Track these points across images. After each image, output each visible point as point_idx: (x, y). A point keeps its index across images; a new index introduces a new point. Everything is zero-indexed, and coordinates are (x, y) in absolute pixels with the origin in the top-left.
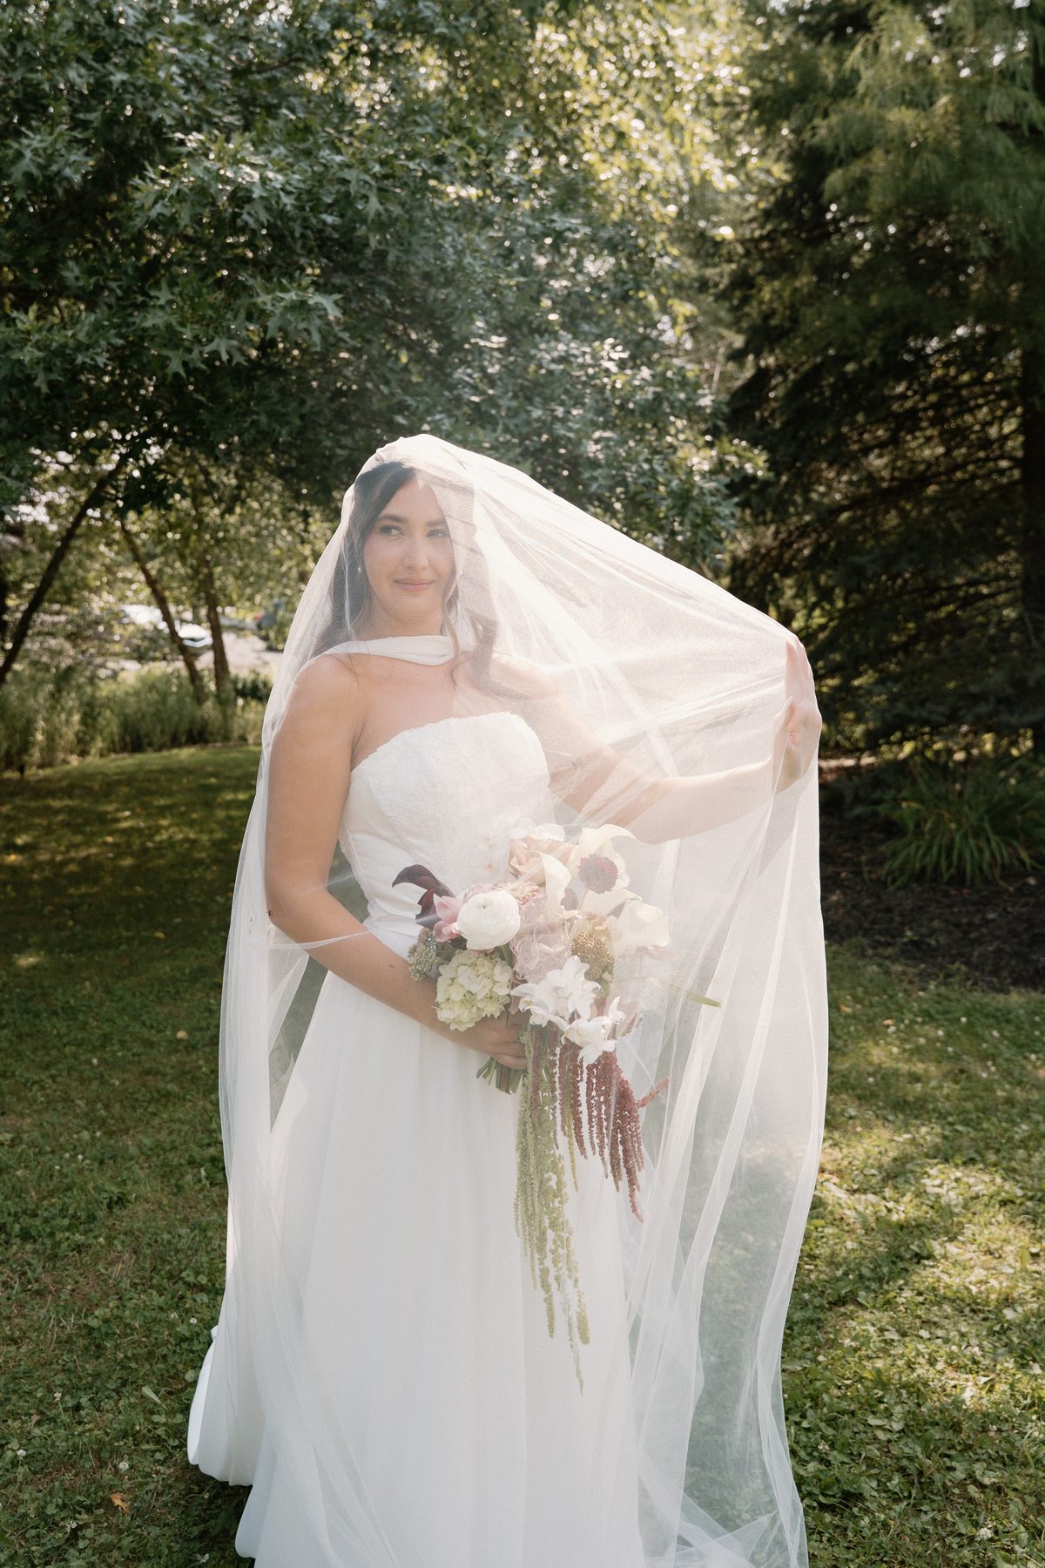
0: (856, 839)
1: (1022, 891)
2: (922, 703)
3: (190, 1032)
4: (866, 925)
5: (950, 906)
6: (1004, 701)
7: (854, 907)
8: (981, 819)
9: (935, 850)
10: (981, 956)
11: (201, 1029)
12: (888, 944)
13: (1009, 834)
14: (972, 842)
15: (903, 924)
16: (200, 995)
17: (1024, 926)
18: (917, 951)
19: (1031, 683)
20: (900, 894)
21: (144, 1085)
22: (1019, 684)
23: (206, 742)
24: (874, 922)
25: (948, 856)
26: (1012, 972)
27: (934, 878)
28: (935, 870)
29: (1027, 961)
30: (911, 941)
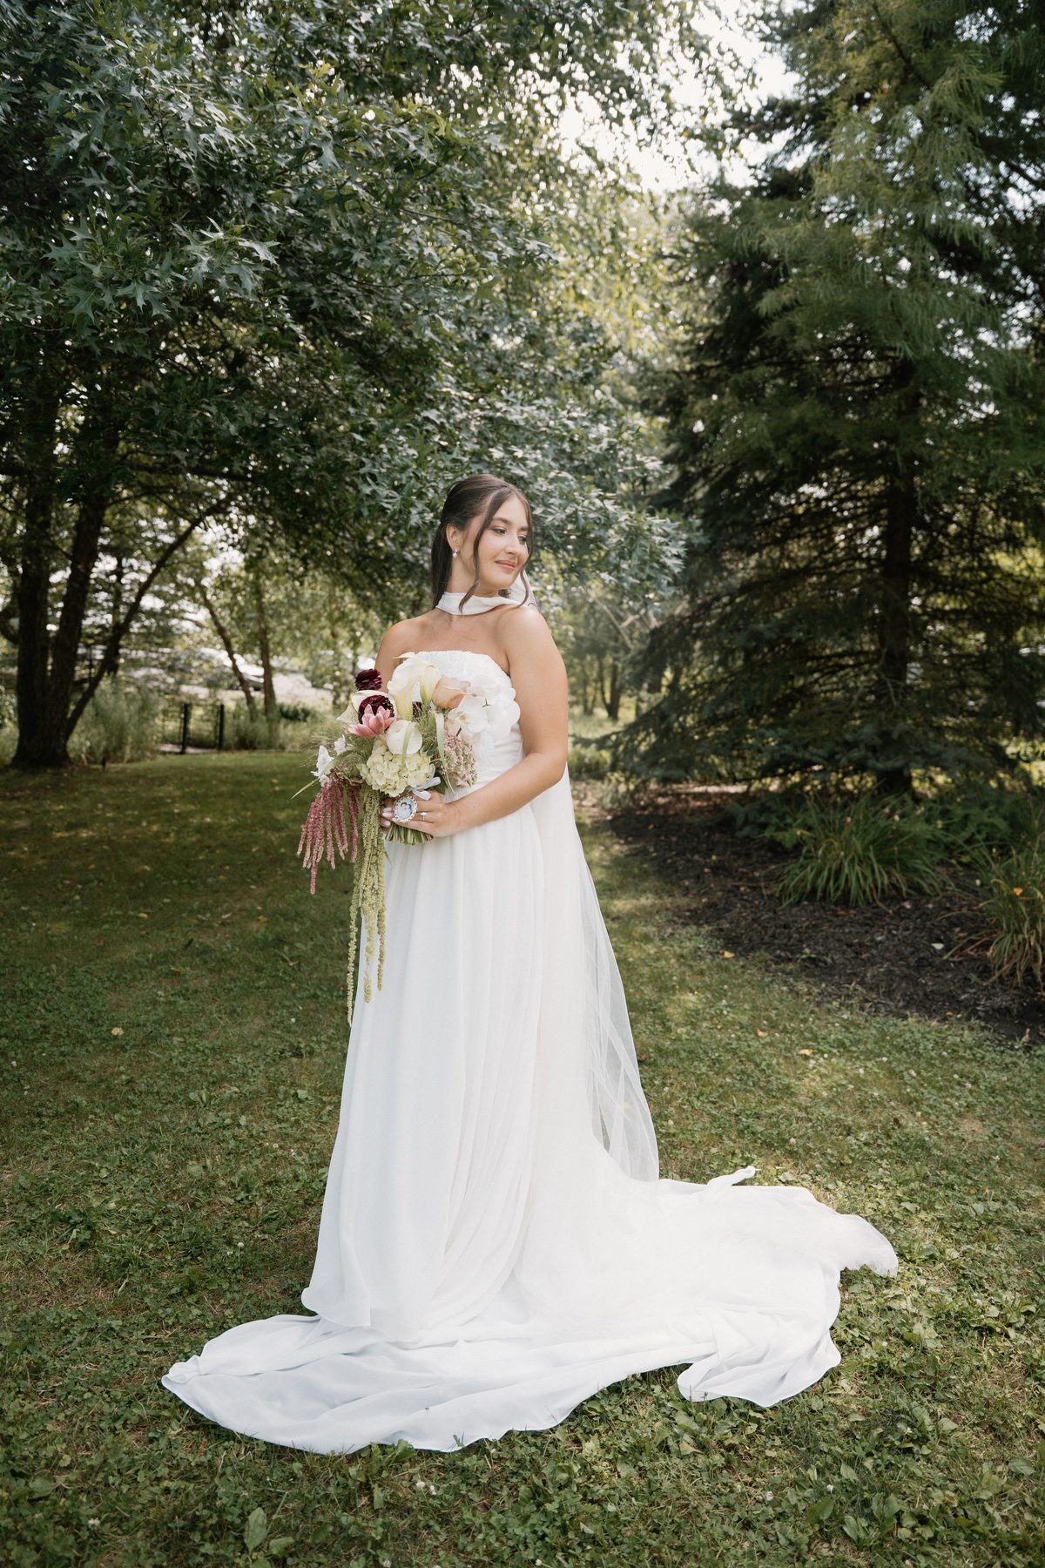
0: (748, 856)
1: (899, 913)
2: (805, 747)
3: (126, 1029)
4: (767, 939)
5: (841, 926)
6: (873, 749)
7: (754, 920)
8: (866, 849)
9: (825, 873)
10: (873, 977)
11: (138, 1025)
12: (790, 960)
13: (887, 862)
14: (857, 868)
15: (800, 941)
17: (910, 949)
18: (815, 968)
19: (895, 736)
20: (795, 910)
22: (885, 735)
23: (255, 749)
24: (773, 936)
25: (836, 880)
26: (904, 995)
27: (824, 898)
28: (824, 891)
29: (916, 984)
30: (810, 958)
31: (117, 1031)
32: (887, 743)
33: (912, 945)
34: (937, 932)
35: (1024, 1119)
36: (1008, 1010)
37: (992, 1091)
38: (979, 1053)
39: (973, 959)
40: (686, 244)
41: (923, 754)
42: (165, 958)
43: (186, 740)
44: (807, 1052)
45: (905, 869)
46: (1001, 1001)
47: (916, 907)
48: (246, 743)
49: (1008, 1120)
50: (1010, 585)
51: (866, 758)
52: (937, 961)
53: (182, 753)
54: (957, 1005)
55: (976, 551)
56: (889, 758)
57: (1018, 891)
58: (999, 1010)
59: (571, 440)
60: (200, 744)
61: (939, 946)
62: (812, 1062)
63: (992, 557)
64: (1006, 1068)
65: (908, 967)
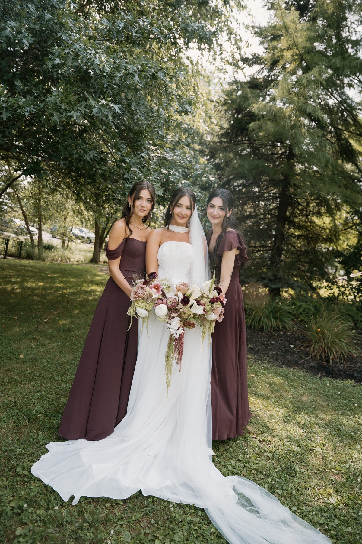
1: (279, 335)
2: (248, 278)
3: (24, 356)
5: (260, 338)
6: (270, 280)
8: (269, 313)
9: (256, 321)
10: (271, 354)
11: (28, 355)
13: (276, 318)
14: (266, 319)
16: (28, 341)
17: (283, 347)
18: (253, 351)
19: (278, 276)
21: (7, 375)
22: (275, 276)
23: (33, 259)
25: (259, 323)
26: (281, 361)
27: (254, 329)
28: (254, 327)
29: (285, 358)
30: (251, 348)
31: (21, 356)
32: (275, 279)
33: (284, 345)
34: (291, 342)
35: (320, 397)
36: (314, 367)
37: (311, 389)
38: (306, 379)
39: (303, 351)
40: (221, 99)
41: (287, 283)
42: (30, 333)
43: (6, 254)
44: (254, 375)
45: (282, 321)
46: (312, 364)
47: (284, 333)
48: (29, 257)
49: (315, 397)
50: (318, 228)
51: (268, 283)
52: (292, 351)
53: (5, 258)
54: (298, 365)
55: (307, 216)
56: (276, 284)
57: (319, 330)
58: (311, 367)
59: (187, 168)
60: (12, 255)
61: (292, 346)
62: (256, 378)
63: (313, 218)
64: (314, 383)
65: (283, 352)
